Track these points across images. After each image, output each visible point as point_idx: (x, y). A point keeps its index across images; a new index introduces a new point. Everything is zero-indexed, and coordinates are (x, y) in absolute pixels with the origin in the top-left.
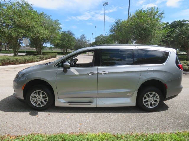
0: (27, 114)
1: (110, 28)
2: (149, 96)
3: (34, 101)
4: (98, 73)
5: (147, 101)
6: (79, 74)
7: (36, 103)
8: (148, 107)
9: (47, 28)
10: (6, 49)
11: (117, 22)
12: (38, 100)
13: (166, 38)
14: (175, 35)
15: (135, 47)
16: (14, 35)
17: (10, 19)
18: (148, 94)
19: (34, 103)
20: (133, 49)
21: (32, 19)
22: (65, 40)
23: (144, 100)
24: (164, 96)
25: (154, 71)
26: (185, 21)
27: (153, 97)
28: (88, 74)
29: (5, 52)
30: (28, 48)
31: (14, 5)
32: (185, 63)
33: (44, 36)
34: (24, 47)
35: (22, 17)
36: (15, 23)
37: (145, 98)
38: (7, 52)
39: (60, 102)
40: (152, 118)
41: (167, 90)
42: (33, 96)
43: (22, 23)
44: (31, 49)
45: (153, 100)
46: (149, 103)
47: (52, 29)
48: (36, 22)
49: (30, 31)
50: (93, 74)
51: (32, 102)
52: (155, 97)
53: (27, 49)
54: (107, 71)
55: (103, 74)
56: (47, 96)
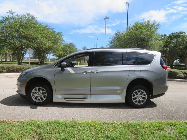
0: (28, 108)
1: (110, 40)
2: (137, 94)
3: (34, 96)
4: (91, 72)
5: (136, 98)
6: (74, 73)
7: (36, 99)
8: (137, 104)
9: (50, 40)
10: (10, 60)
11: (116, 34)
12: (38, 96)
13: (163, 48)
14: (172, 45)
15: (124, 50)
16: (18, 45)
17: (16, 31)
18: (136, 92)
19: (34, 99)
20: (122, 52)
21: (37, 30)
22: (68, 52)
23: (132, 98)
24: (151, 94)
25: (141, 71)
26: (183, 33)
27: (141, 94)
28: (83, 73)
29: (10, 63)
30: (32, 59)
31: (21, 18)
32: (181, 72)
33: (47, 47)
34: (28, 58)
35: (27, 29)
36: (20, 34)
37: (134, 96)
38: (11, 62)
39: (58, 98)
40: (139, 113)
41: (153, 87)
42: (34, 93)
43: (27, 34)
44: (34, 61)
45: (141, 97)
46: (137, 100)
47: (55, 40)
48: (40, 33)
49: (34, 42)
50: (86, 73)
51: (33, 98)
52: (143, 94)
53: (30, 61)
54: (99, 71)
55: (95, 73)
56: (46, 92)
